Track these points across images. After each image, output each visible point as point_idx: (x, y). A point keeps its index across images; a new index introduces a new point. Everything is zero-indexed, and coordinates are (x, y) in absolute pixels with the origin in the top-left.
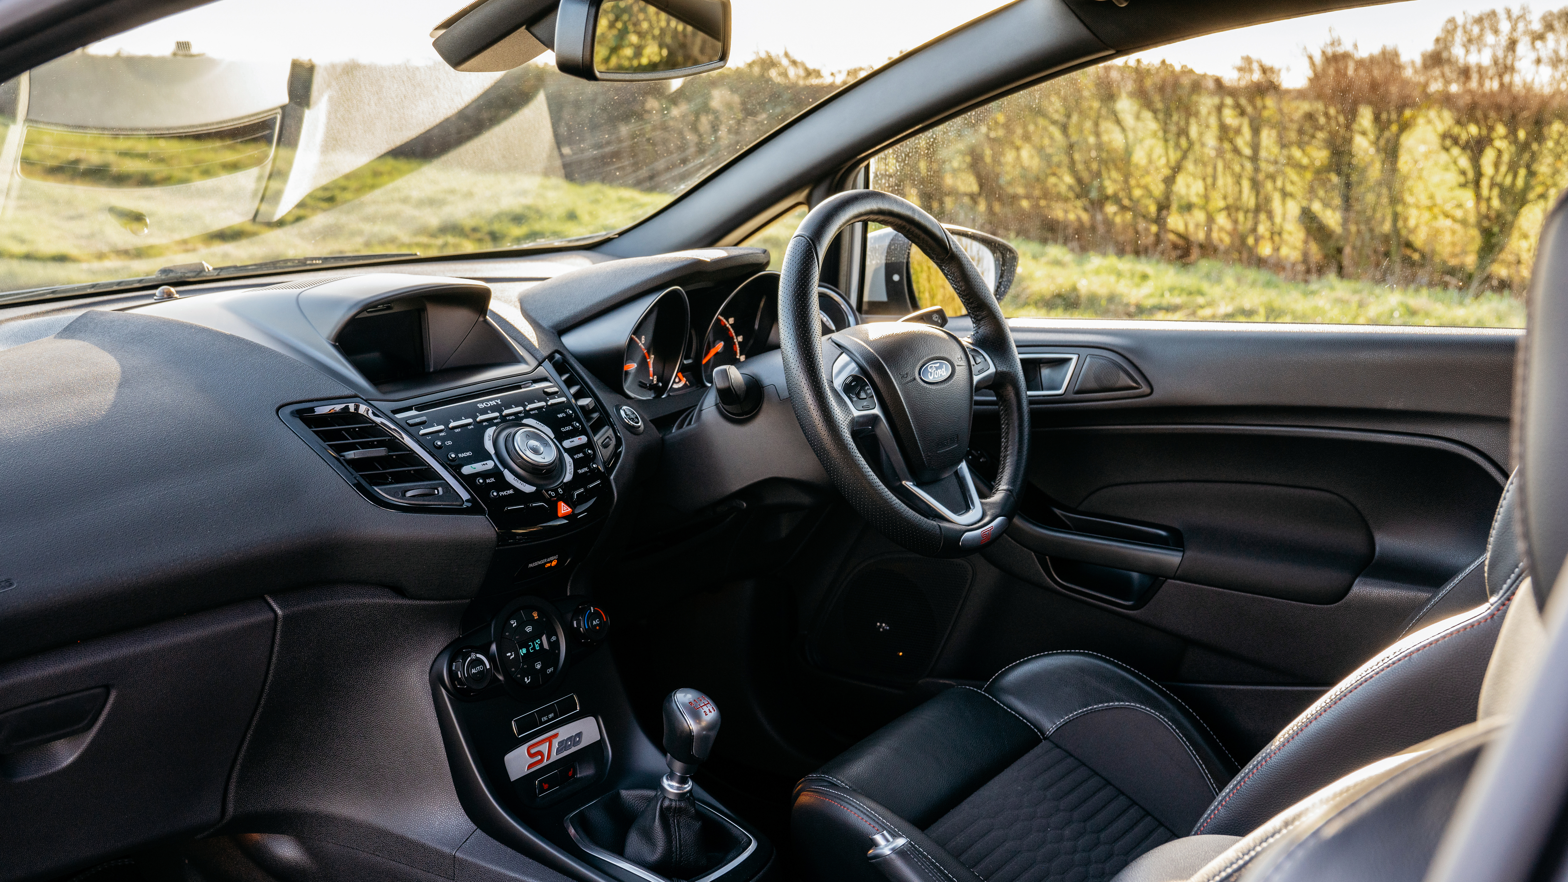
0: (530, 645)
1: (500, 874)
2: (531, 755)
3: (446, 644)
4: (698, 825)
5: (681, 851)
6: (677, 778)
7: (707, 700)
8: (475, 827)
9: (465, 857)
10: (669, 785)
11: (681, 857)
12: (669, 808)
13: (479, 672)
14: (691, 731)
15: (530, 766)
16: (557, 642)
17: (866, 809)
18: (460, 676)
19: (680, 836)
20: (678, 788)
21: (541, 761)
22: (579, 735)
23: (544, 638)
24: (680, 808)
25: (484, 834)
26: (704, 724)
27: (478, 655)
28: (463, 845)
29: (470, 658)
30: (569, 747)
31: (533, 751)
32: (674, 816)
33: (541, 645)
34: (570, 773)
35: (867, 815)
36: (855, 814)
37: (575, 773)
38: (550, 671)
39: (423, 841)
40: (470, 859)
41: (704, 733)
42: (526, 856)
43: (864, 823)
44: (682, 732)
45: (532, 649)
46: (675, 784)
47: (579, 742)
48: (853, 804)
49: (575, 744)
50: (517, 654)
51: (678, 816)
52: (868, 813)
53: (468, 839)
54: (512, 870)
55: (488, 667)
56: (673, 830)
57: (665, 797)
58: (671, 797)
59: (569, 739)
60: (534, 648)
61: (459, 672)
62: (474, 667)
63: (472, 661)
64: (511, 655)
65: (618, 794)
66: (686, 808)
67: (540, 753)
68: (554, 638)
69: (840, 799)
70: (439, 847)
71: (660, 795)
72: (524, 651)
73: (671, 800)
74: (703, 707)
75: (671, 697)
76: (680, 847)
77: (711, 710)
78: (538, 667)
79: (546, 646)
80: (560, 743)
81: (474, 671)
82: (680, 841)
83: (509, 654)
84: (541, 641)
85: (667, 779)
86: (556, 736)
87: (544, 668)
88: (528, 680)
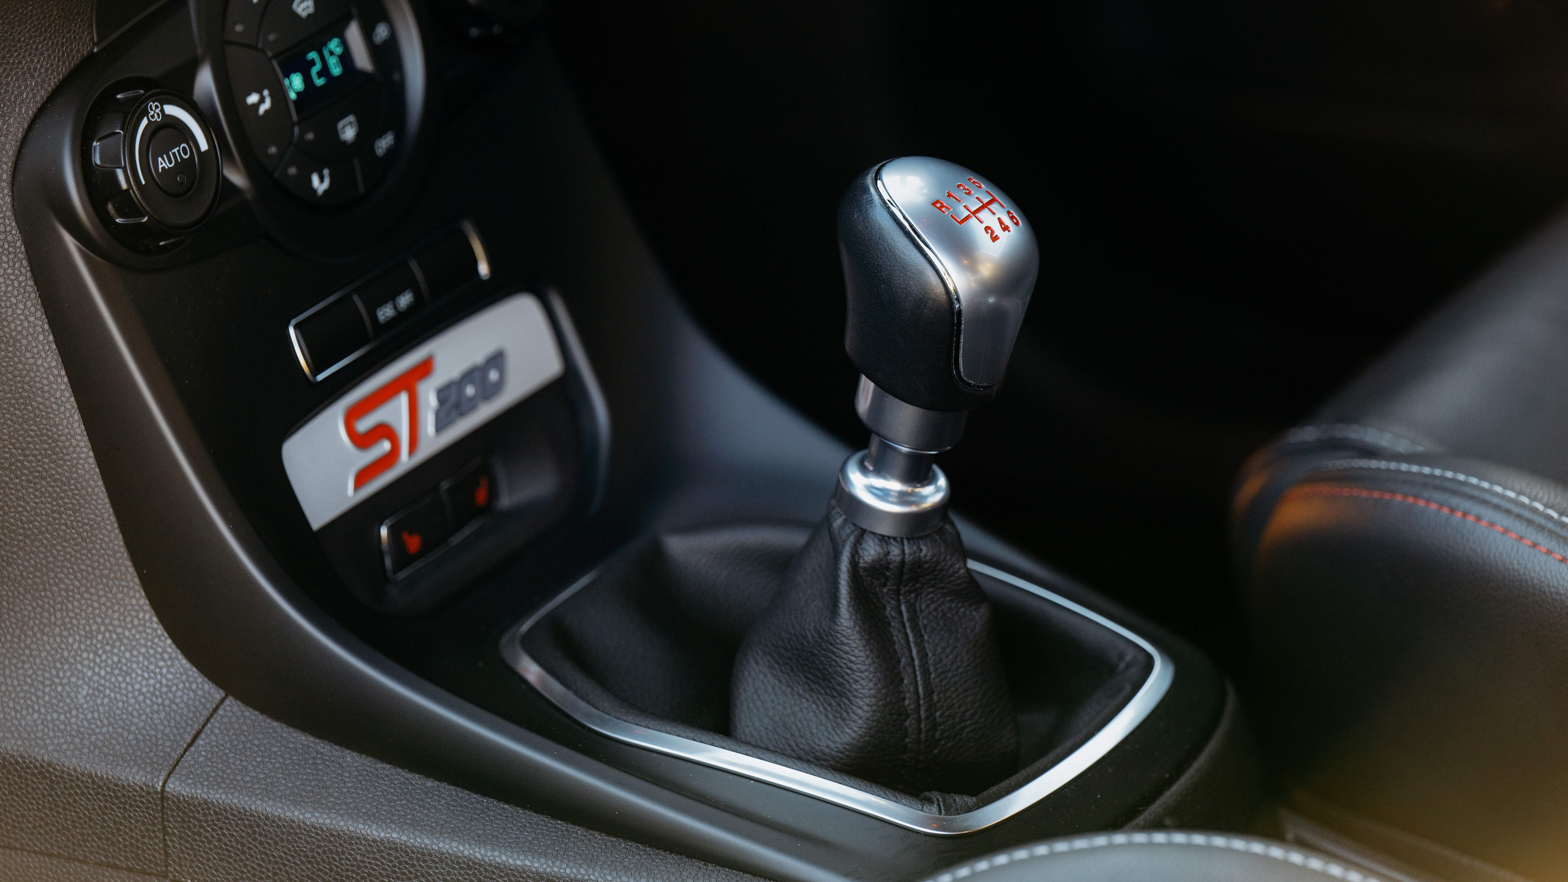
0: (313, 63)
1: (333, 836)
2: (362, 441)
3: (54, 80)
4: (979, 616)
5: (932, 707)
6: (900, 464)
7: (982, 191)
8: (218, 694)
9: (200, 793)
10: (871, 489)
11: (934, 728)
12: (880, 568)
13: (183, 166)
14: (950, 297)
15: (362, 478)
16: (392, 43)
17: (1541, 514)
18: (124, 186)
19: (923, 656)
20: (903, 498)
21: (391, 457)
22: (497, 360)
23: (353, 33)
24: (918, 564)
25: (251, 714)
26: (987, 270)
27: (171, 110)
28: (188, 757)
29: (145, 122)
30: (470, 406)
31: (363, 425)
32: (898, 592)
33: (346, 58)
34: (481, 495)
35: (1551, 532)
36: (1506, 531)
37: (493, 493)
38: (384, 143)
39: (43, 755)
40: (218, 796)
41: (991, 300)
42: (411, 770)
43: (1543, 558)
44: (923, 300)
45: (320, 74)
46: (895, 486)
47: (497, 388)
48: (1496, 500)
49: (489, 391)
50: (279, 94)
51: (910, 592)
52: (1550, 525)
53: (198, 734)
54: (374, 817)
55: (204, 146)
56: (897, 637)
57: (862, 533)
58: (884, 529)
59: (469, 376)
60: (325, 71)
61: (120, 173)
62: (164, 151)
63: (154, 130)
64: (262, 100)
65: (657, 553)
66: (938, 563)
67: (384, 431)
68: (381, 32)
69: (1445, 490)
70: (102, 769)
71: (842, 527)
72: (296, 82)
73: (884, 539)
74: (980, 215)
75: (866, 190)
76: (929, 692)
77: (1007, 221)
78: (349, 133)
79: (362, 60)
80: (443, 394)
81: (163, 164)
82: (926, 673)
83: (253, 99)
84: (344, 43)
85: (864, 470)
86: (425, 369)
87: (366, 137)
88: (322, 180)
